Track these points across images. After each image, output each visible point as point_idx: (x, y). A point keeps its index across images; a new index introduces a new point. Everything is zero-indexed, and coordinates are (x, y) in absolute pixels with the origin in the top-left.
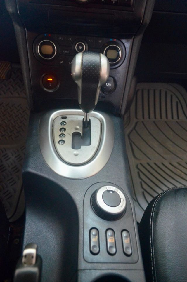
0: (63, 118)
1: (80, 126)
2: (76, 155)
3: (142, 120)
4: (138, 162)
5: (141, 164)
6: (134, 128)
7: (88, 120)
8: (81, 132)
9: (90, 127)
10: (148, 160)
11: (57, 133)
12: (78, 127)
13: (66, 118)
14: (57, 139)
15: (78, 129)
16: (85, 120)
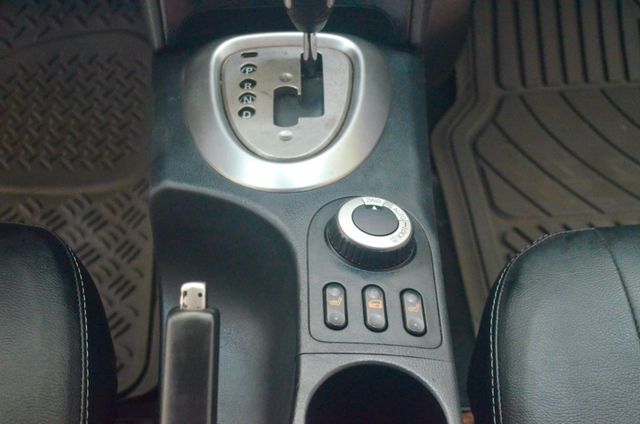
0: (246, 55)
1: (294, 73)
2: (286, 139)
3: (520, 89)
4: (506, 225)
5: (517, 230)
6: (493, 119)
7: (315, 57)
8: (297, 87)
9: (321, 75)
10: (544, 217)
11: (233, 92)
12: (289, 75)
13: (254, 55)
14: (235, 107)
15: (288, 80)
16: (306, 58)
